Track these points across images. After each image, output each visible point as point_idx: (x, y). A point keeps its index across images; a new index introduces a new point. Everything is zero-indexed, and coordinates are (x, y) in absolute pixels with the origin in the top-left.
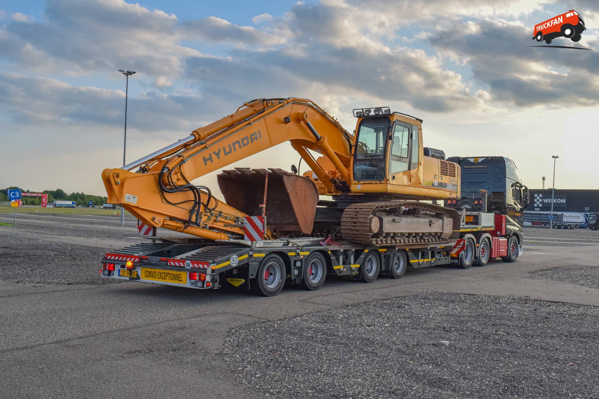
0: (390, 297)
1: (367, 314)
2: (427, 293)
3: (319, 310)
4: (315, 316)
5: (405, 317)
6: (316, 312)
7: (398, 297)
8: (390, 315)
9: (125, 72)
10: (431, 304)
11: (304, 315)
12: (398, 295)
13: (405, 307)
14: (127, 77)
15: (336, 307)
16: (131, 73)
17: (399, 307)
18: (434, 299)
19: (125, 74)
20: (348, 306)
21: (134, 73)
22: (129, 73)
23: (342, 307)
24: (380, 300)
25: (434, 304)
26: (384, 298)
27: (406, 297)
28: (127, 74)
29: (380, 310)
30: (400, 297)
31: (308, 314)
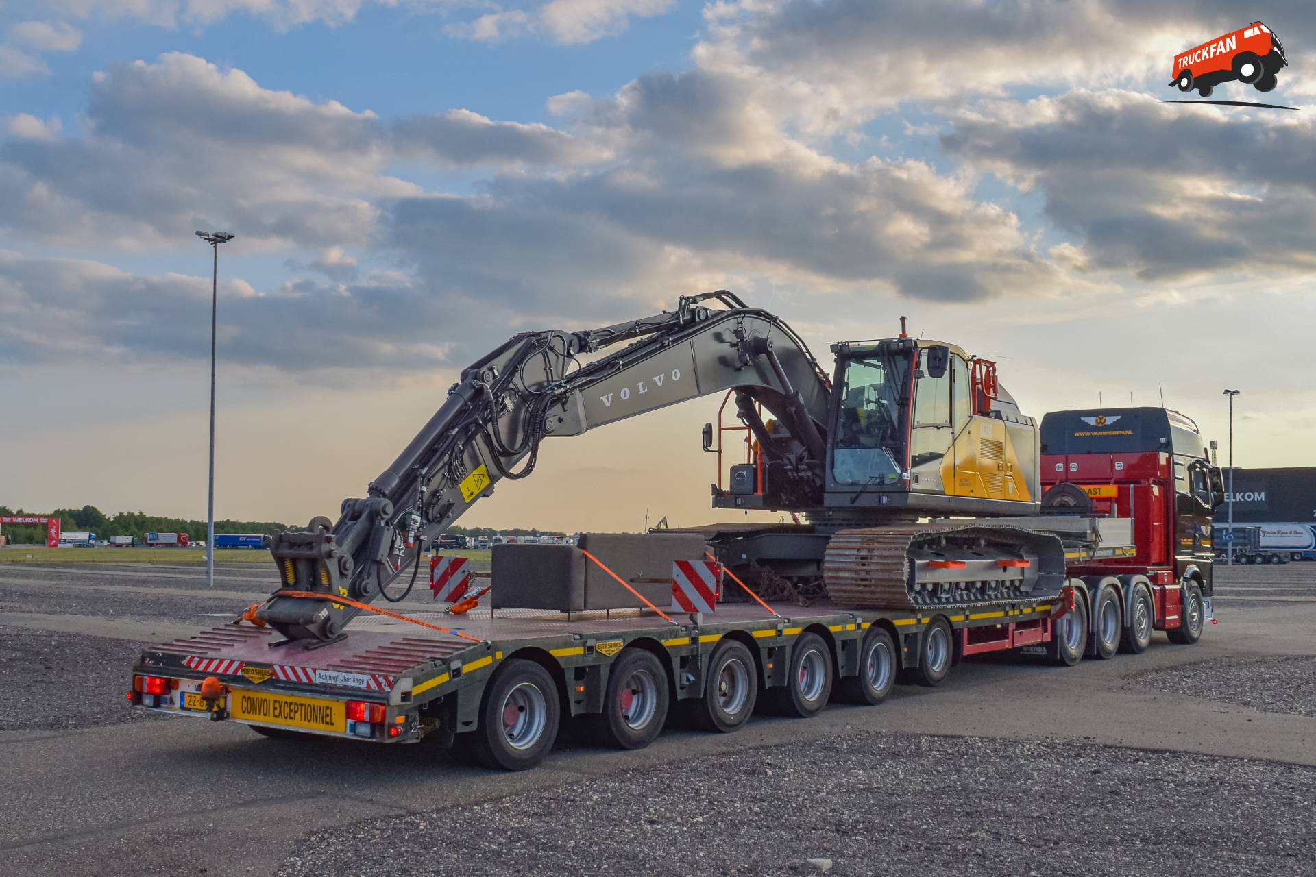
0: (742, 748)
1: (661, 792)
2: (839, 736)
3: (547, 783)
4: (533, 798)
5: (756, 797)
6: (538, 790)
7: (763, 747)
8: (720, 793)
9: (211, 237)
10: (838, 764)
11: (505, 797)
12: (763, 743)
13: (766, 773)
14: (215, 247)
15: (595, 774)
16: (224, 238)
17: (753, 773)
18: (851, 751)
19: (210, 240)
20: (625, 772)
21: (230, 237)
22: (218, 239)
23: (610, 775)
24: (713, 755)
25: (845, 762)
26: (724, 749)
27: (783, 746)
28: (214, 240)
29: (701, 781)
30: (767, 747)
31: (517, 794)
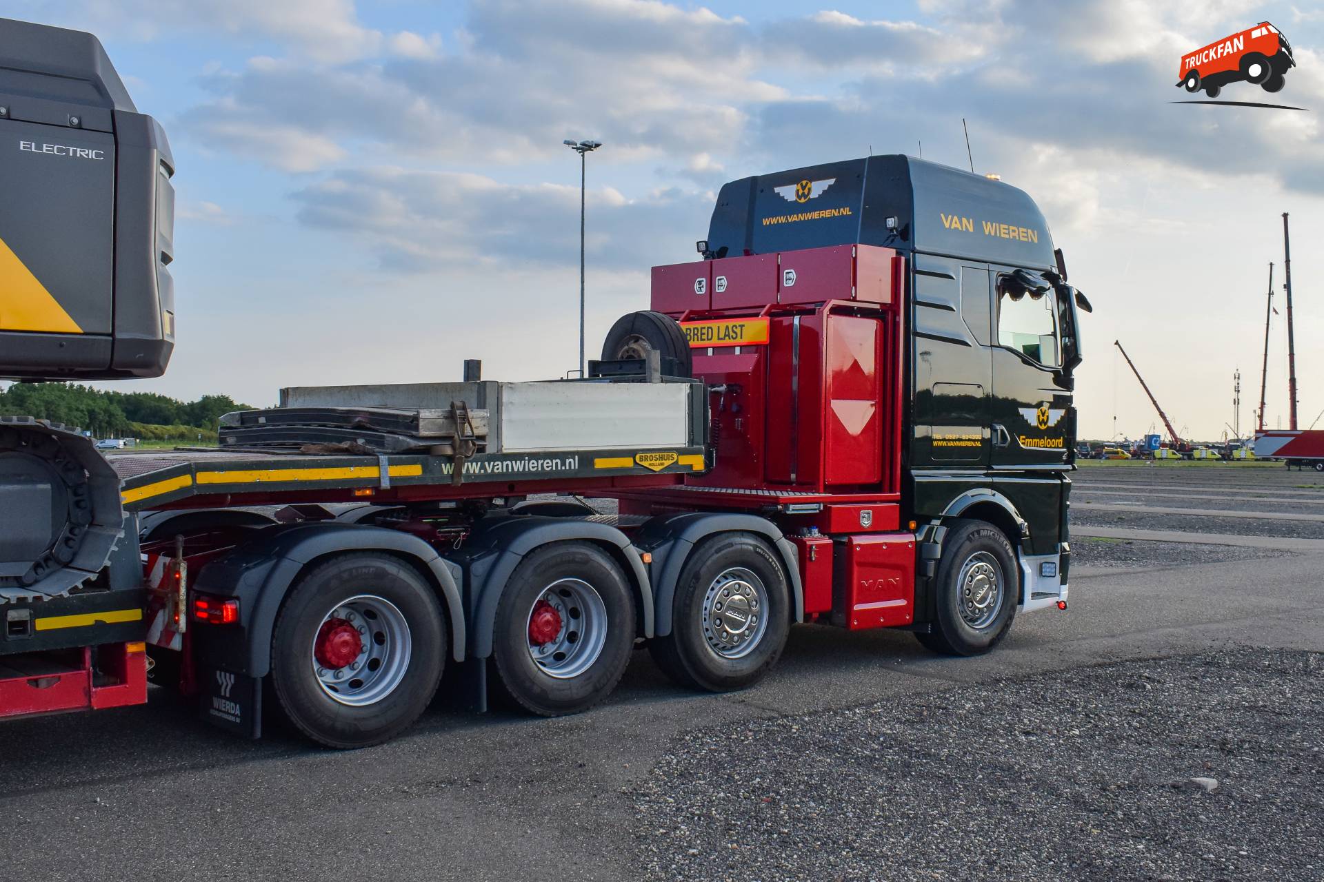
0: (1119, 660)
1: (1036, 703)
2: (1221, 651)
3: (919, 690)
4: (905, 705)
5: (1134, 712)
6: (909, 696)
7: (1140, 660)
8: (1097, 706)
9: (579, 146)
10: (1220, 680)
11: (876, 702)
12: (1141, 656)
13: (1144, 687)
14: (583, 156)
15: (967, 683)
16: (592, 147)
17: (1130, 686)
18: (1234, 666)
19: (577, 149)
20: (998, 681)
21: (597, 145)
22: (586, 147)
23: (983, 684)
24: (1088, 667)
25: (1228, 678)
26: (1100, 660)
27: (1161, 659)
28: (582, 149)
29: (1076, 693)
30: (1145, 660)
31: (888, 700)
